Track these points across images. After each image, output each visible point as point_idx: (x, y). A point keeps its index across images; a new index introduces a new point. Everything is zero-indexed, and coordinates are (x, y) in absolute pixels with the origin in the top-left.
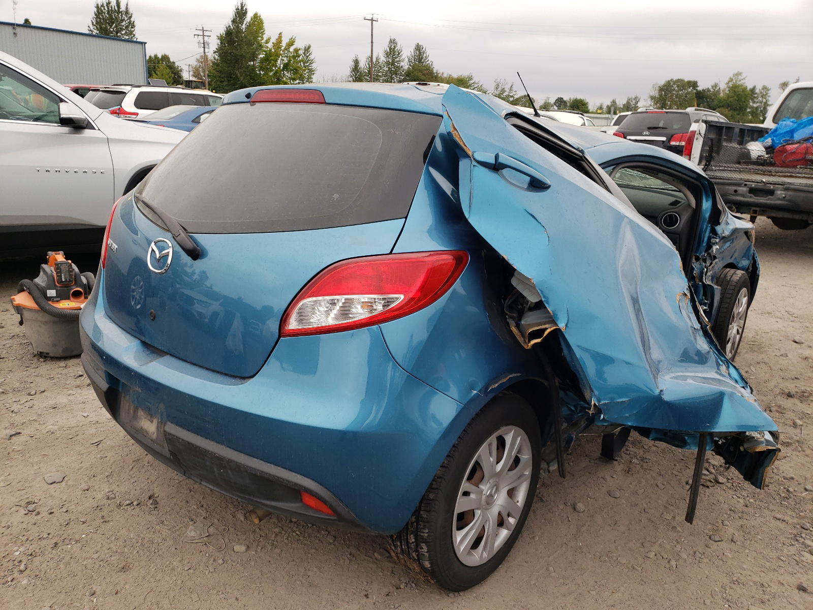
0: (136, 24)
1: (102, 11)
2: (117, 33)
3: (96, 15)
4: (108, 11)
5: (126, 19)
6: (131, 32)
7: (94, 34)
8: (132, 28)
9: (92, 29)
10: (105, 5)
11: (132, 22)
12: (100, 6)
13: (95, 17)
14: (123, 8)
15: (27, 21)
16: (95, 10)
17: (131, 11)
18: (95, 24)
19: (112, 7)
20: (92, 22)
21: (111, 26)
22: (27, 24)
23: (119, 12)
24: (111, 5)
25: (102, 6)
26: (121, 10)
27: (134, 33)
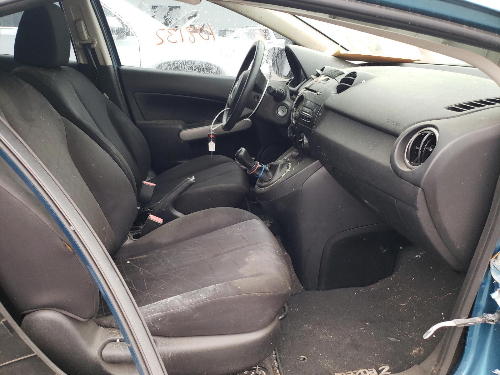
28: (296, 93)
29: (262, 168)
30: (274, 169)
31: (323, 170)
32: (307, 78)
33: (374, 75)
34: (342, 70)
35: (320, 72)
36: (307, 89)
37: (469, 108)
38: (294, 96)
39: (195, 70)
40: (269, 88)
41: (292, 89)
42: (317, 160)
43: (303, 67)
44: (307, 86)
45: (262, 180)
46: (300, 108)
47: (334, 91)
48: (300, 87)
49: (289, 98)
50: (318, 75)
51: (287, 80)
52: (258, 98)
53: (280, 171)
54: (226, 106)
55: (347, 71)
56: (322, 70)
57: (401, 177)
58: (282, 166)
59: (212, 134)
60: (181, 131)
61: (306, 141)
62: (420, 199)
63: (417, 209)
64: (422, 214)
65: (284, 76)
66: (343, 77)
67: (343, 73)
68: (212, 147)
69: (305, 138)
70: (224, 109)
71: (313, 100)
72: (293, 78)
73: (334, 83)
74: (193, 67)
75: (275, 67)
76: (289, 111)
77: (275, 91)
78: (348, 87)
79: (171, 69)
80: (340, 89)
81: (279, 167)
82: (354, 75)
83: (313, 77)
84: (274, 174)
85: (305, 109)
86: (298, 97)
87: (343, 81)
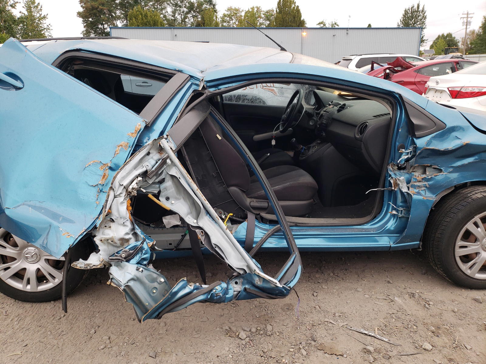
0: (427, 17)
1: (407, 12)
2: (414, 24)
3: (403, 15)
4: (411, 12)
5: (421, 15)
6: (423, 22)
7: (400, 27)
8: (424, 19)
9: (400, 24)
10: (410, 9)
11: (425, 16)
12: (407, 10)
13: (403, 17)
14: (421, 9)
15: (370, 25)
16: (404, 12)
17: (425, 9)
18: (402, 21)
19: (414, 9)
20: (401, 20)
21: (411, 21)
22: (369, 27)
23: (418, 11)
24: (414, 8)
25: (409, 9)
26: (419, 10)
27: (425, 22)
28: (319, 113)
29: (303, 148)
30: (309, 149)
31: (332, 147)
32: (325, 106)
33: (353, 105)
34: (340, 103)
35: (330, 103)
36: (324, 111)
37: (379, 116)
38: (317, 116)
39: (262, 103)
40: (306, 111)
41: (317, 112)
42: (329, 142)
43: (323, 101)
44: (324, 110)
45: (303, 154)
46: (321, 120)
47: (336, 112)
48: (321, 111)
49: (316, 116)
50: (330, 105)
51: (314, 107)
52: (300, 116)
53: (312, 149)
54: (281, 121)
55: (342, 103)
56: (332, 102)
57: (357, 140)
58: (313, 147)
59: (274, 136)
60: (253, 136)
61: (324, 134)
62: (363, 146)
63: (362, 149)
64: (364, 151)
65: (311, 105)
66: (340, 106)
67: (341, 104)
68: (273, 142)
69: (324, 133)
70: (280, 122)
71: (327, 116)
72: (317, 106)
73: (336, 108)
74: (261, 101)
75: (306, 100)
76: (316, 122)
77: (309, 113)
78: (342, 110)
79: (249, 103)
80: (339, 111)
81: (311, 147)
82: (344, 105)
83: (327, 105)
84: (309, 151)
85: (324, 120)
86: (320, 115)
87: (340, 107)
